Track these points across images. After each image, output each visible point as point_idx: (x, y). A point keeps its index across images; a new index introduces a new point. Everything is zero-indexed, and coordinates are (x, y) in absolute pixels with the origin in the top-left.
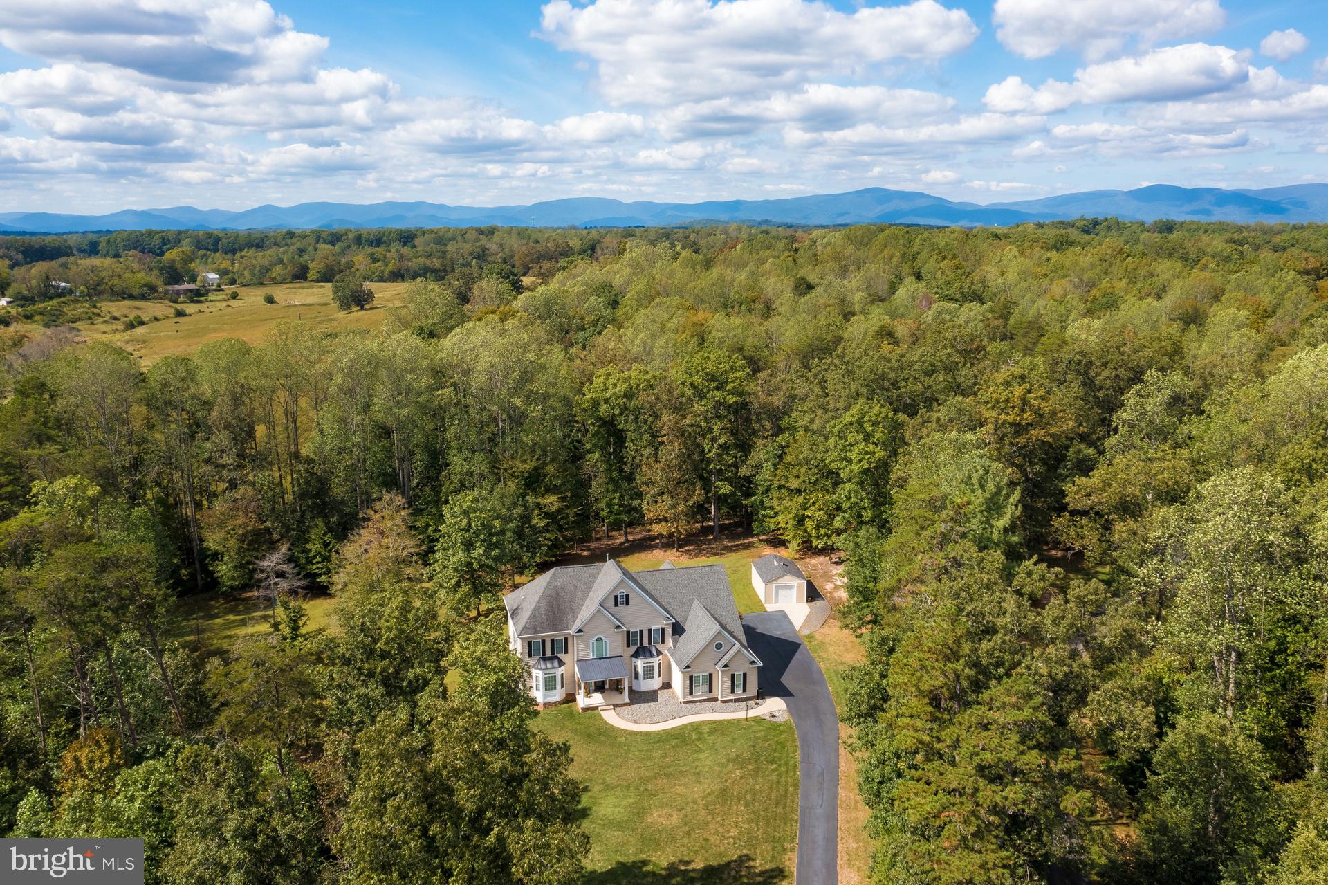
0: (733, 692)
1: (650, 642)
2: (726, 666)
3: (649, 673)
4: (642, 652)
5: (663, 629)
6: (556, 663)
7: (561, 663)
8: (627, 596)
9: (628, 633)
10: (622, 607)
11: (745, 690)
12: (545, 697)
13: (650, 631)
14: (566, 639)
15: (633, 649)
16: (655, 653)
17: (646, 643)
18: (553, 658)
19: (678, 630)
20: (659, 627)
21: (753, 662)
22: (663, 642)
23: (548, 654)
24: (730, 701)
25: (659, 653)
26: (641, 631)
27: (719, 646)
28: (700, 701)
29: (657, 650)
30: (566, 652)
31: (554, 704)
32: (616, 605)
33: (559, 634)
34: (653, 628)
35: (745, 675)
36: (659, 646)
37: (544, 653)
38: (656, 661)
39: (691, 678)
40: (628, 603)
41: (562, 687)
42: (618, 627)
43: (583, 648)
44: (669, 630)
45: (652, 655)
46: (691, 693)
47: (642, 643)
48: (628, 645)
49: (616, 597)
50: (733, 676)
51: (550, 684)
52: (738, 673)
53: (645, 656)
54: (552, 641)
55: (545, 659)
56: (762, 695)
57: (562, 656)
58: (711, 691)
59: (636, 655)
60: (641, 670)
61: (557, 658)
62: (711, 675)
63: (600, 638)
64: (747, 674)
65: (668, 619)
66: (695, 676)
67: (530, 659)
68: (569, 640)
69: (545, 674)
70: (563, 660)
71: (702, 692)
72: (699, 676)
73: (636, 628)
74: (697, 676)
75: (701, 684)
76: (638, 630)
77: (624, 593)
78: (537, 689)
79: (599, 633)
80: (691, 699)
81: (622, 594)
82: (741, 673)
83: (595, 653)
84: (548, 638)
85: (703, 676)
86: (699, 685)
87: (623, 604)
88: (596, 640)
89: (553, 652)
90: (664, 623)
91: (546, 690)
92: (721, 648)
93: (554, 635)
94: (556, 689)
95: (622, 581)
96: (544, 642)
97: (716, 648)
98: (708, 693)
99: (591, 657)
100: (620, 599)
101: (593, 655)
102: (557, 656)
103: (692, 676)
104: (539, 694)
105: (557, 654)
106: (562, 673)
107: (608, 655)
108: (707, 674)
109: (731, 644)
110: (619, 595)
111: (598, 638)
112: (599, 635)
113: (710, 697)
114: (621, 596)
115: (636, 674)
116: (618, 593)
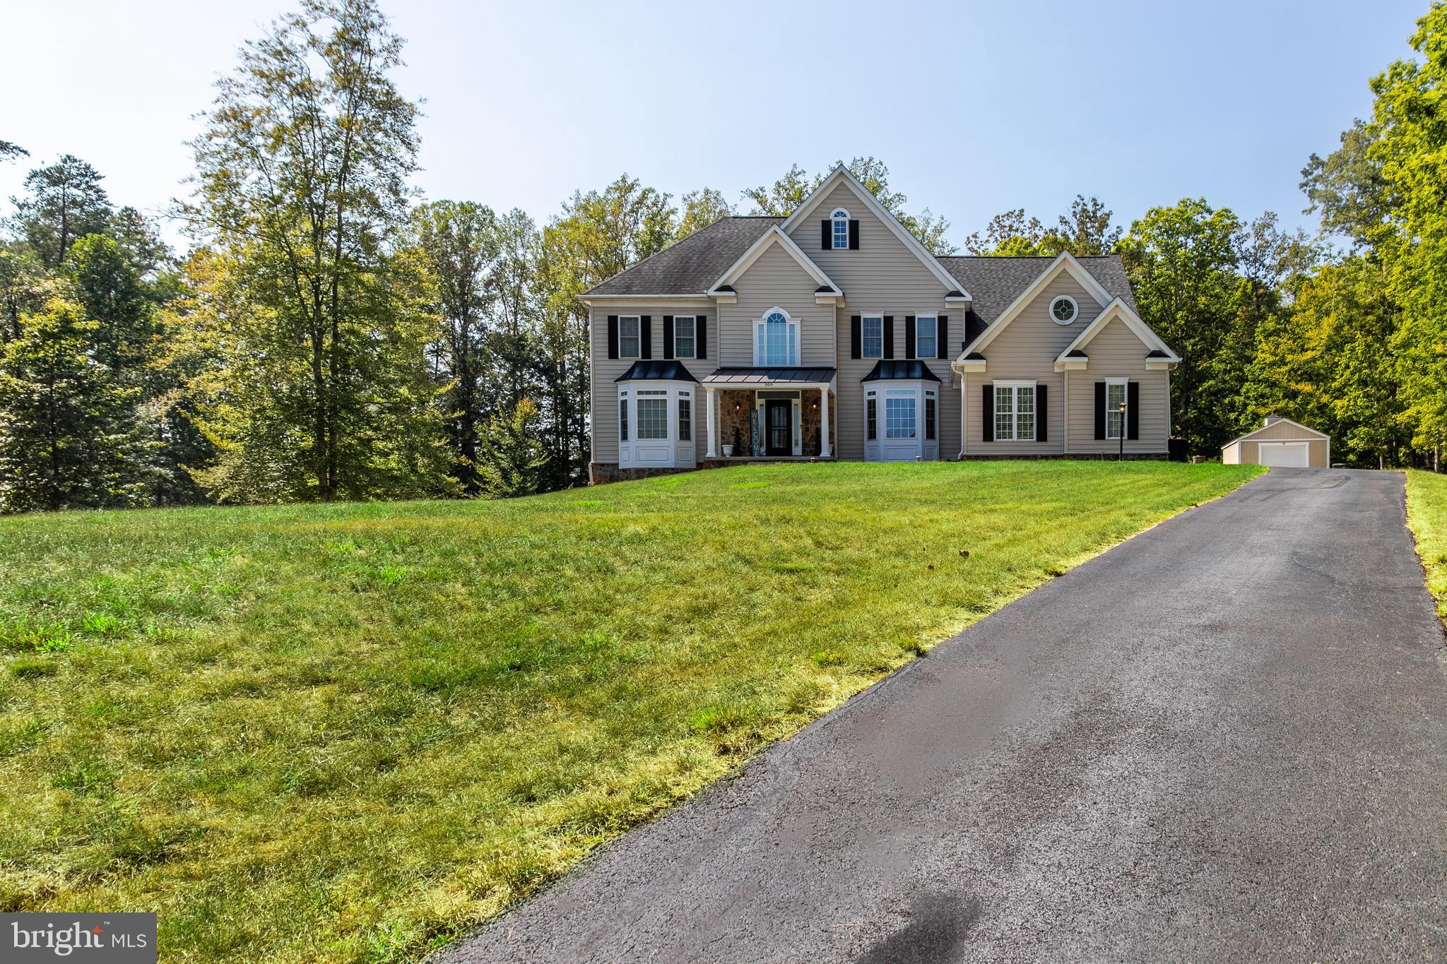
1: (910, 351)
2: (1077, 354)
3: (901, 420)
4: (889, 368)
6: (671, 374)
7: (684, 375)
8: (854, 225)
9: (856, 320)
10: (840, 254)
11: (1133, 431)
12: (639, 454)
13: (910, 321)
14: (702, 321)
15: (868, 363)
16: (919, 374)
17: (900, 352)
20: (933, 313)
21: (1158, 354)
22: (942, 354)
23: (658, 354)
24: (1093, 456)
26: (889, 321)
27: (1066, 310)
28: (1013, 457)
29: (926, 369)
30: (702, 354)
34: (918, 314)
35: (1134, 388)
36: (933, 360)
37: (647, 352)
40: (854, 244)
41: (683, 433)
42: (825, 288)
43: (734, 336)
44: (957, 320)
45: (909, 376)
46: (988, 437)
47: (889, 350)
48: (856, 352)
49: (826, 225)
51: (652, 421)
52: (1117, 382)
53: (894, 377)
55: (647, 362)
56: (1180, 450)
58: (1042, 433)
59: (874, 376)
60: (881, 412)
61: (677, 365)
62: (1042, 391)
63: (780, 316)
64: (1140, 387)
65: (958, 294)
66: (998, 389)
67: (613, 362)
68: (708, 322)
69: (639, 393)
70: (690, 372)
71: (1019, 436)
72: (1010, 390)
73: (874, 312)
74: (1004, 389)
75: (1015, 412)
76: (880, 315)
77: (845, 216)
78: (625, 437)
79: (776, 304)
80: (988, 449)
81: (840, 219)
82: (1123, 381)
83: (766, 355)
84: (659, 313)
85: (1019, 390)
86: (1011, 416)
87: (844, 245)
88: (770, 320)
89: (668, 352)
90: (947, 306)
91: (641, 435)
92: (1071, 314)
93: (670, 300)
94: (664, 436)
95: (842, 184)
96: (646, 321)
97: (1057, 314)
98: (1035, 439)
99: (756, 364)
100: (837, 231)
101: (761, 359)
102: (679, 363)
103: (991, 387)
104: (627, 448)
105: (679, 359)
106: (684, 398)
107: (798, 364)
108: (1032, 384)
109: (1097, 306)
110: (834, 220)
111: (773, 316)
112: (776, 307)
113: (1042, 449)
114: (837, 223)
115: (872, 424)
116: (831, 217)
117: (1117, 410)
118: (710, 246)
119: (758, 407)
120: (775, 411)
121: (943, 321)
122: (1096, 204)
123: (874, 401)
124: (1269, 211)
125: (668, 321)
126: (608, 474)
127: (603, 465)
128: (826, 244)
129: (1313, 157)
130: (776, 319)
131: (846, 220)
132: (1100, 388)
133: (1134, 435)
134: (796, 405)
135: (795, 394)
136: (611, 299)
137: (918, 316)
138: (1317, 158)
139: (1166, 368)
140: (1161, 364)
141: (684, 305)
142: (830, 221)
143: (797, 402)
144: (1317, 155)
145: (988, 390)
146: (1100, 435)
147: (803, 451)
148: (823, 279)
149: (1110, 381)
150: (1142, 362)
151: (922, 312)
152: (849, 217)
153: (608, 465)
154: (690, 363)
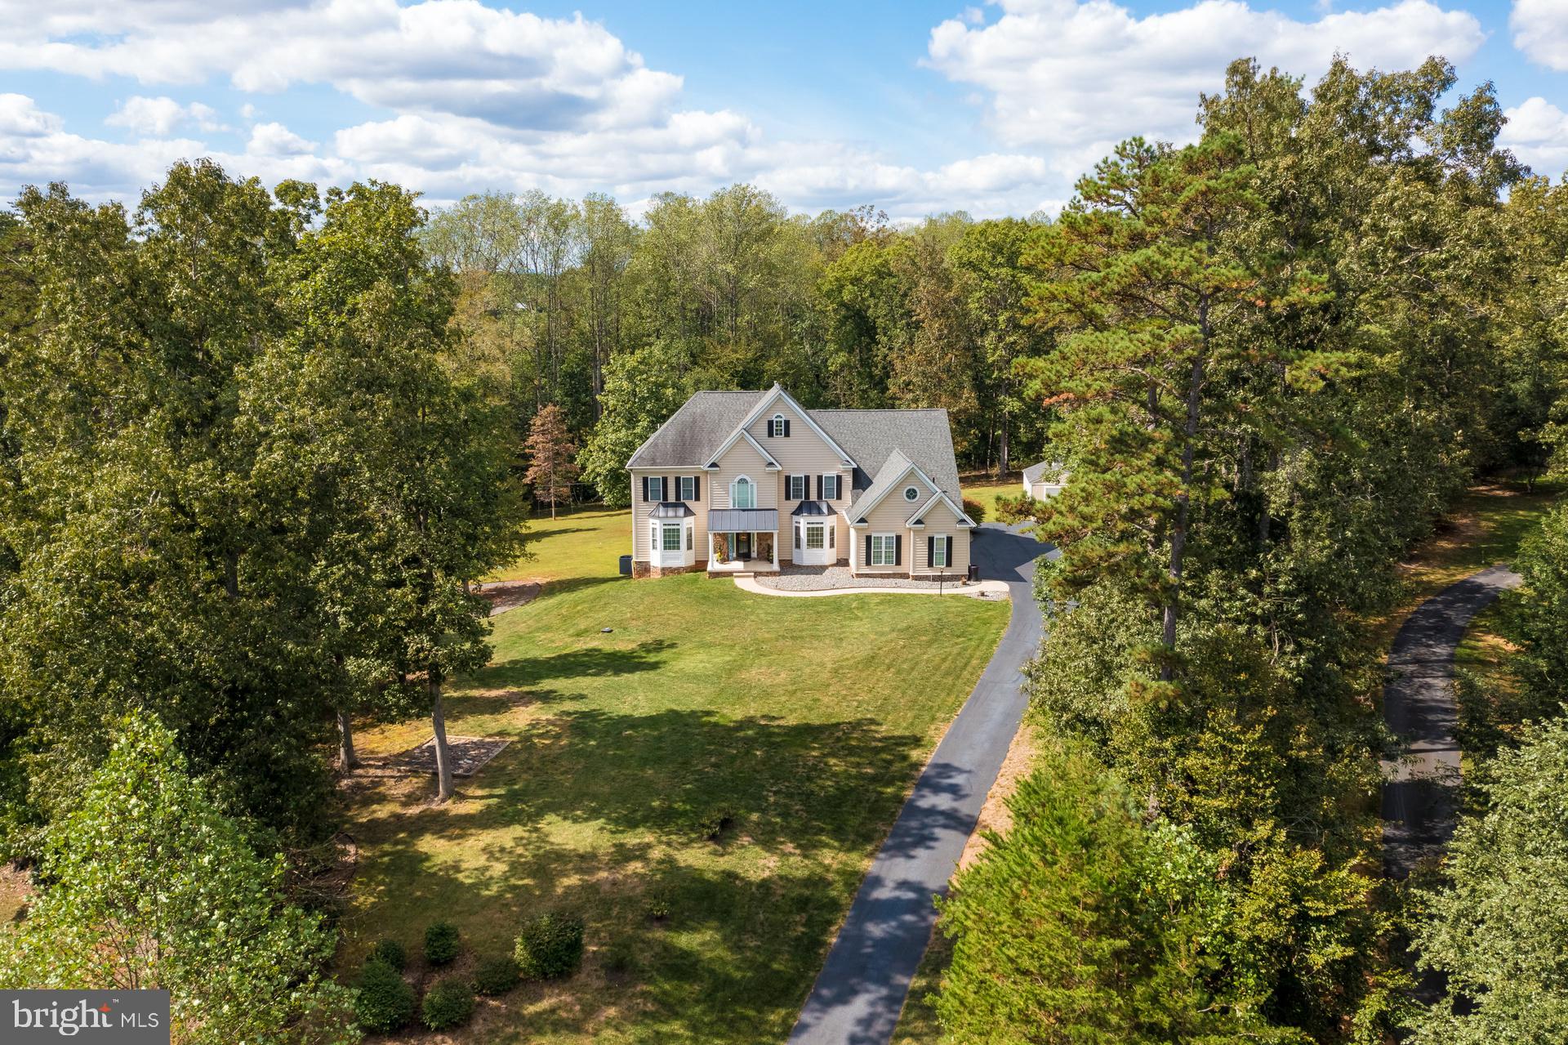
0: (930, 564)
1: (820, 496)
2: (919, 522)
3: (815, 538)
4: (807, 507)
5: (839, 478)
6: (681, 511)
7: (688, 512)
8: (787, 423)
9: (788, 478)
10: (779, 440)
11: (949, 564)
12: (664, 559)
13: (820, 478)
14: (697, 479)
15: (795, 503)
16: (825, 510)
17: (813, 497)
18: (676, 505)
19: (861, 480)
20: (834, 473)
21: (963, 521)
22: (839, 497)
23: (672, 498)
24: (926, 578)
25: (831, 511)
26: (807, 478)
27: (912, 494)
28: (882, 576)
29: (829, 507)
30: (697, 498)
31: (676, 571)
32: (770, 434)
33: (687, 471)
34: (825, 474)
35: (950, 540)
36: (833, 502)
37: (665, 497)
38: (828, 522)
39: (868, 539)
40: (787, 434)
41: (689, 548)
42: (771, 464)
43: (718, 491)
44: (848, 480)
45: (820, 512)
46: (868, 563)
47: (807, 495)
48: (788, 498)
49: (770, 423)
50: (931, 540)
51: (671, 541)
52: (940, 536)
53: (810, 513)
54: (678, 480)
55: (666, 505)
56: (974, 574)
57: (691, 504)
58: (898, 563)
59: (798, 512)
60: (803, 534)
61: (684, 505)
62: (899, 538)
63: (744, 479)
64: (953, 539)
65: (849, 464)
66: (874, 537)
67: (646, 503)
68: (700, 482)
69: (664, 525)
70: (692, 510)
71: (886, 563)
72: (881, 538)
73: (799, 473)
74: (878, 538)
75: (883, 550)
76: (802, 475)
77: (782, 418)
78: (654, 547)
79: (743, 473)
80: (869, 570)
81: (779, 419)
82: (944, 536)
83: (737, 502)
84: (672, 476)
85: (886, 538)
86: (881, 551)
87: (781, 435)
88: (739, 482)
89: (678, 497)
90: (842, 469)
91: (664, 548)
92: (916, 497)
93: (679, 468)
94: (678, 548)
95: (780, 398)
96: (665, 480)
97: (908, 497)
98: (894, 566)
99: (731, 507)
100: (777, 426)
101: (734, 504)
103: (871, 536)
104: (655, 555)
105: (685, 501)
106: (689, 526)
108: (893, 535)
109: (929, 492)
110: (775, 420)
111: (741, 479)
112: (743, 475)
113: (898, 570)
114: (777, 422)
115: (798, 540)
116: (774, 418)
117: (940, 549)
118: (694, 422)
123: (799, 527)
126: (644, 568)
127: (640, 562)
130: (743, 481)
131: (782, 420)
136: (644, 469)
139: (967, 529)
140: (965, 527)
142: (773, 421)
147: (758, 556)
148: (770, 459)
149: (937, 537)
150: (955, 526)
151: (827, 473)
152: (784, 418)
153: (643, 562)
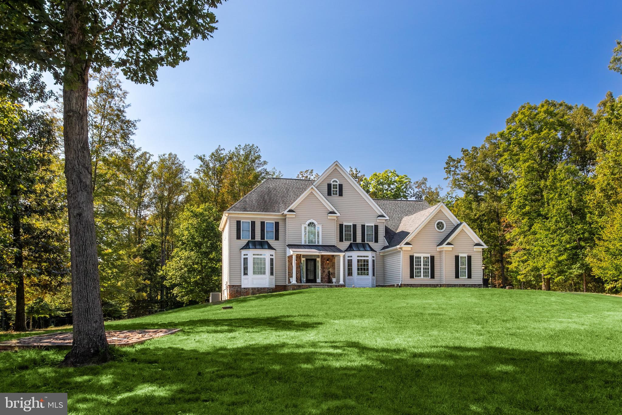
1: (363, 240)
2: (449, 244)
3: (363, 268)
4: (355, 247)
6: (266, 246)
8: (341, 186)
9: (341, 226)
10: (335, 198)
12: (253, 281)
13: (363, 226)
14: (277, 224)
15: (346, 244)
16: (368, 249)
17: (359, 240)
18: (261, 243)
20: (372, 223)
21: (477, 244)
22: (376, 241)
23: (258, 238)
24: (455, 286)
25: (372, 250)
26: (355, 226)
27: (440, 225)
28: (422, 285)
29: (371, 247)
30: (277, 238)
31: (262, 291)
33: (270, 216)
35: (469, 258)
36: (372, 244)
37: (253, 236)
40: (341, 194)
41: (272, 274)
42: (333, 213)
43: (294, 231)
44: (382, 228)
45: (365, 250)
46: (412, 276)
47: (355, 239)
48: (341, 240)
49: (329, 186)
51: (259, 268)
52: (463, 255)
53: (359, 250)
55: (254, 242)
56: (487, 284)
58: (433, 276)
60: (355, 265)
62: (432, 258)
63: (313, 223)
64: (472, 258)
65: (383, 216)
66: (416, 257)
67: (238, 241)
68: (280, 225)
69: (254, 255)
70: (272, 246)
71: (424, 276)
72: (420, 257)
73: (349, 222)
74: (418, 257)
75: (422, 267)
76: (351, 224)
77: (337, 182)
78: (245, 274)
79: (312, 218)
80: (412, 281)
81: (335, 183)
82: (465, 255)
83: (307, 240)
84: (259, 220)
85: (424, 257)
86: (420, 268)
87: (336, 194)
88: (309, 225)
89: (263, 237)
90: (378, 221)
91: (254, 273)
92: (443, 227)
93: (265, 215)
94: (264, 273)
95: (336, 169)
96: (253, 223)
97: (438, 227)
98: (430, 277)
99: (303, 243)
100: (334, 188)
101: (305, 241)
102: (267, 242)
103: (413, 256)
104: (247, 279)
105: (267, 240)
106: (272, 257)
107: (320, 244)
108: (429, 255)
109: (452, 225)
110: (332, 183)
111: (310, 223)
112: (312, 220)
113: (432, 282)
114: (334, 185)
116: (331, 182)
117: (463, 267)
119: (302, 262)
120: (309, 263)
121: (376, 227)
122: (357, 171)
123: (351, 260)
124: (425, 177)
125: (263, 224)
126: (236, 290)
127: (233, 286)
128: (329, 194)
129: (450, 157)
130: (311, 224)
131: (337, 184)
132: (457, 258)
133: (470, 276)
134: (318, 261)
135: (318, 256)
136: (239, 214)
137: (366, 225)
138: (451, 158)
139: (481, 250)
140: (480, 248)
141: (270, 218)
142: (331, 184)
143: (319, 260)
144: (451, 156)
145: (412, 257)
146: (457, 276)
147: (322, 281)
148: (331, 208)
149: (460, 255)
150: (472, 248)
151: (368, 223)
152: (338, 183)
153: (236, 286)
154: (272, 242)
